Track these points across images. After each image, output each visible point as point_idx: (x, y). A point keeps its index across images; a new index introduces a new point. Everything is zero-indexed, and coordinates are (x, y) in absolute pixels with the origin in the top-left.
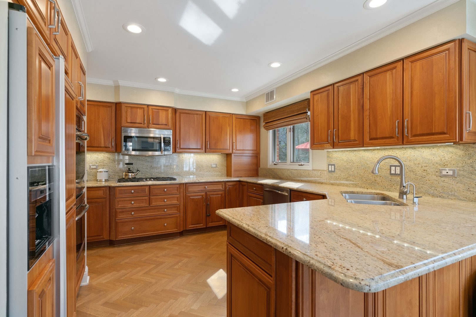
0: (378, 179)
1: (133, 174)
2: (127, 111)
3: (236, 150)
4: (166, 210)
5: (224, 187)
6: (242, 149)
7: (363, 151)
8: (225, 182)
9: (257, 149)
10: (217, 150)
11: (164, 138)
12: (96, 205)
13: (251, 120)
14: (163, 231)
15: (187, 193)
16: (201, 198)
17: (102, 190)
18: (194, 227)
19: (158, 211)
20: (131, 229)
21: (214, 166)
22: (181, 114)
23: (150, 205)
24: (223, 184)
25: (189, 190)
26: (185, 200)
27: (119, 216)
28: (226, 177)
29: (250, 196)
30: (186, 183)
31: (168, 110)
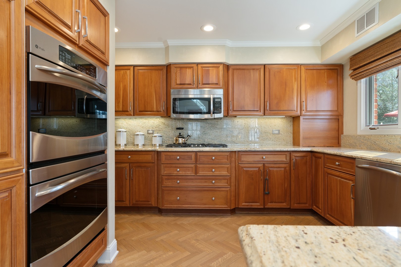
1: (183, 139)
2: (176, 72)
3: (307, 111)
4: (214, 181)
5: (288, 158)
6: (315, 110)
8: (290, 152)
9: (338, 108)
10: (279, 112)
11: (214, 99)
12: (145, 170)
13: (328, 70)
14: (210, 206)
15: (239, 163)
16: (257, 170)
17: (150, 154)
18: (248, 206)
19: (205, 182)
20: (177, 199)
21: (277, 132)
22: (235, 71)
23: (196, 174)
24: (288, 154)
25: (242, 159)
26: (237, 172)
27: (165, 183)
28: (292, 146)
29: (328, 174)
30: (239, 151)
31: (219, 67)
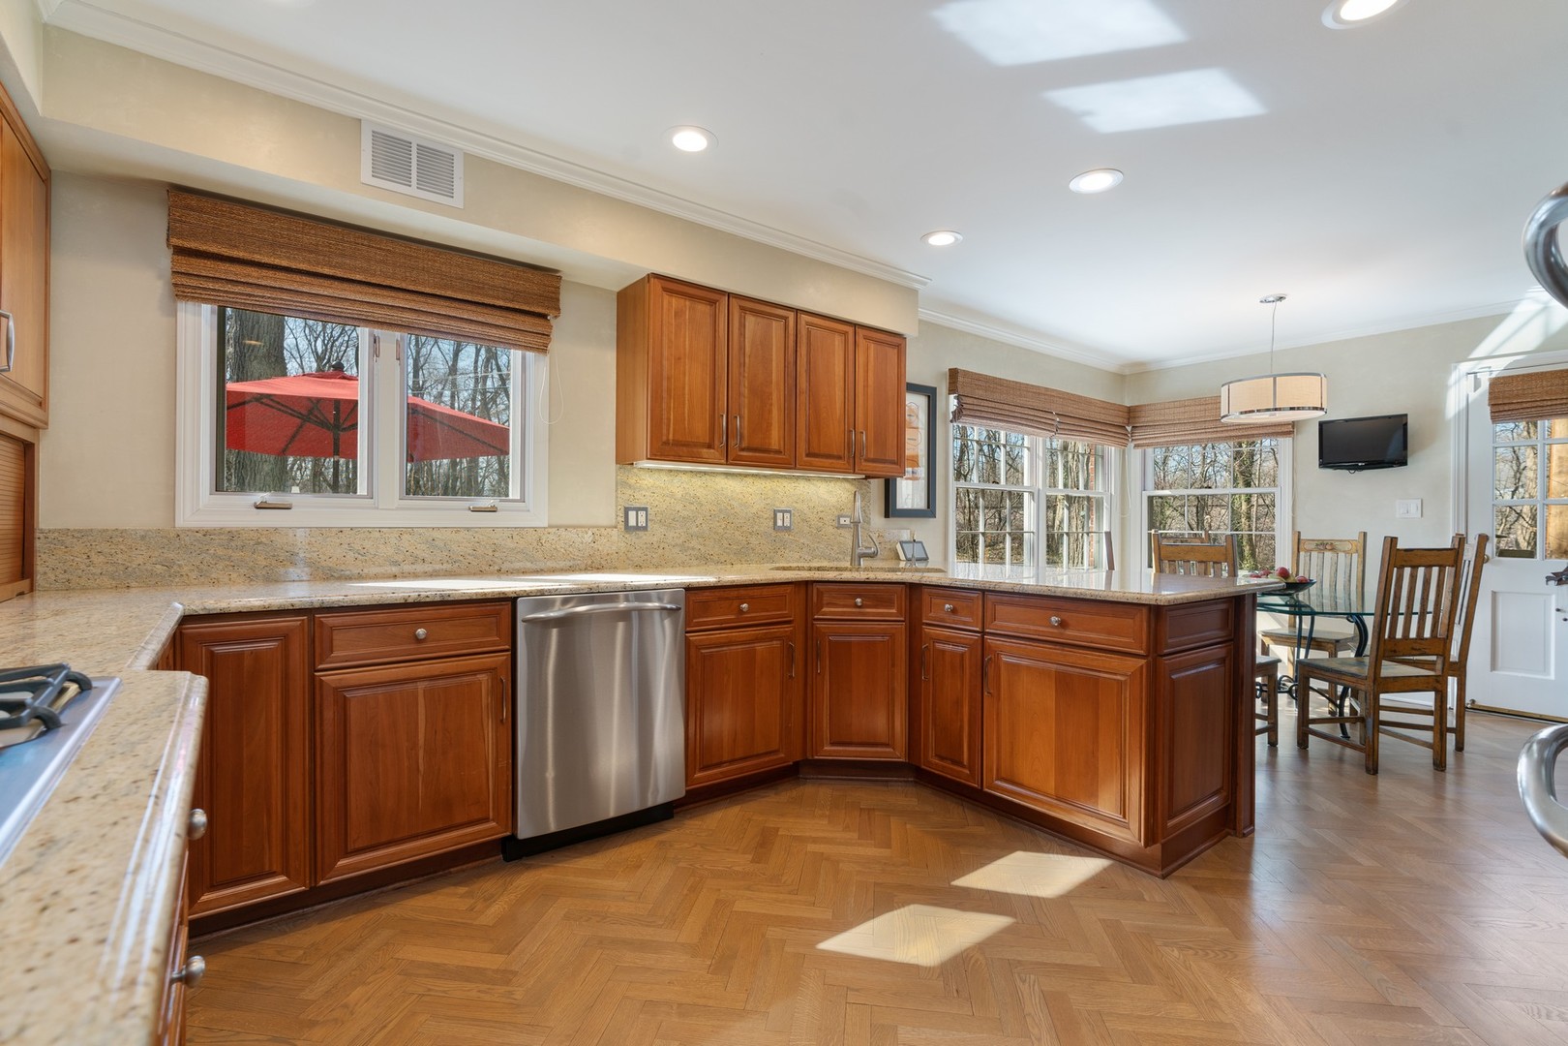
0: (754, 540)
7: (723, 477)
